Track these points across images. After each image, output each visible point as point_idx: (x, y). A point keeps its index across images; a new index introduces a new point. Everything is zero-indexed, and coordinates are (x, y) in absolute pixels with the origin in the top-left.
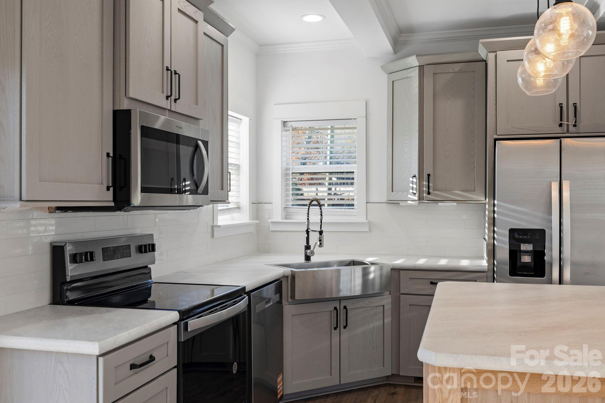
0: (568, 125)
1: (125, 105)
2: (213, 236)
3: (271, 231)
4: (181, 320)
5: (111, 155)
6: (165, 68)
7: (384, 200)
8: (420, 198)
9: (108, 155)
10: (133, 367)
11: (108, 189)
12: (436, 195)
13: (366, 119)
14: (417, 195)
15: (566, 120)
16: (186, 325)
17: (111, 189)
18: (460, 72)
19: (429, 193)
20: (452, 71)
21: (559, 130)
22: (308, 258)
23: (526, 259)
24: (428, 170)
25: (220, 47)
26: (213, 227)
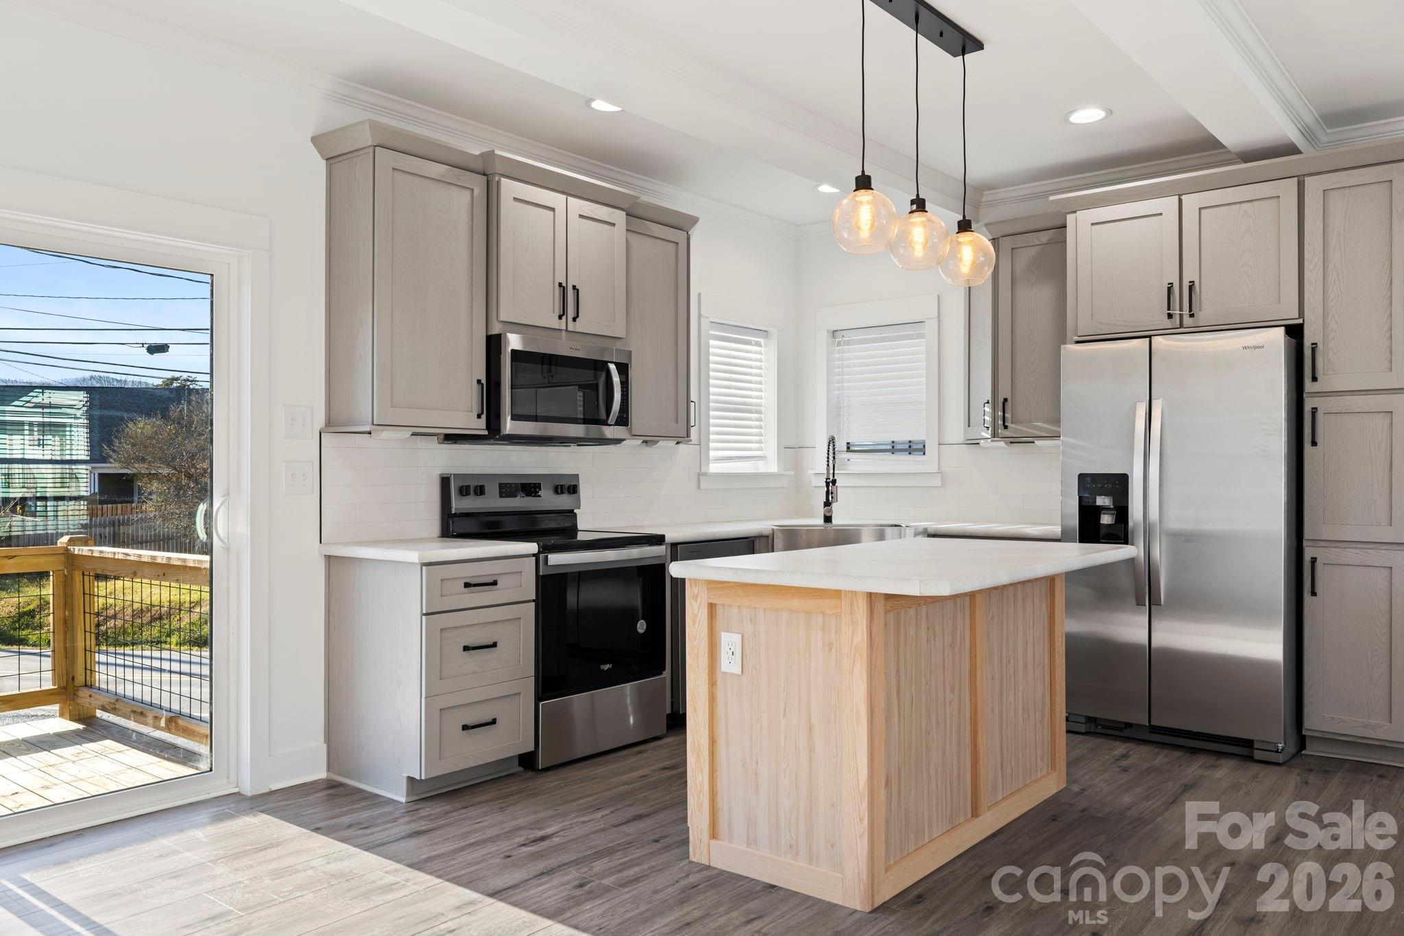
0: (1181, 315)
1: (495, 330)
2: (699, 488)
3: (815, 487)
4: (539, 552)
5: (484, 381)
6: (557, 285)
7: (961, 439)
8: (994, 435)
9: (479, 382)
10: (467, 585)
11: (479, 416)
12: (1015, 430)
13: (939, 321)
14: (990, 431)
15: (1178, 307)
16: (546, 559)
17: (484, 416)
18: (1048, 243)
19: (1006, 427)
20: (1037, 243)
21: (1168, 323)
22: (828, 519)
23: (1106, 519)
24: (1004, 392)
25: (674, 245)
26: (699, 475)
